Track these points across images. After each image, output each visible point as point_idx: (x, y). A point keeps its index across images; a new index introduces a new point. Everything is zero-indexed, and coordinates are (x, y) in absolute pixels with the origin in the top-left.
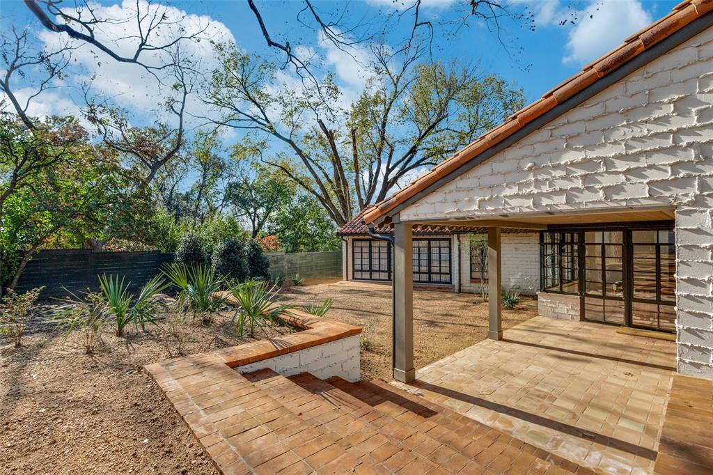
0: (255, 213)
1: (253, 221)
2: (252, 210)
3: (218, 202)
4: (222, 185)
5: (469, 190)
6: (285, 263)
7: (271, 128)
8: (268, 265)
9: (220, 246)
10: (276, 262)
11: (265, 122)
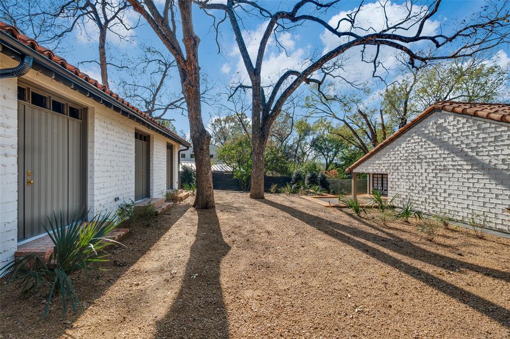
0: (327, 155)
1: (327, 160)
2: (326, 153)
3: (307, 148)
4: (309, 139)
5: (364, 166)
6: (339, 184)
7: (334, 115)
8: (329, 184)
9: (309, 175)
10: (333, 183)
11: (330, 113)
